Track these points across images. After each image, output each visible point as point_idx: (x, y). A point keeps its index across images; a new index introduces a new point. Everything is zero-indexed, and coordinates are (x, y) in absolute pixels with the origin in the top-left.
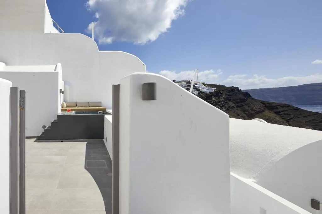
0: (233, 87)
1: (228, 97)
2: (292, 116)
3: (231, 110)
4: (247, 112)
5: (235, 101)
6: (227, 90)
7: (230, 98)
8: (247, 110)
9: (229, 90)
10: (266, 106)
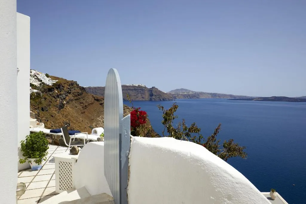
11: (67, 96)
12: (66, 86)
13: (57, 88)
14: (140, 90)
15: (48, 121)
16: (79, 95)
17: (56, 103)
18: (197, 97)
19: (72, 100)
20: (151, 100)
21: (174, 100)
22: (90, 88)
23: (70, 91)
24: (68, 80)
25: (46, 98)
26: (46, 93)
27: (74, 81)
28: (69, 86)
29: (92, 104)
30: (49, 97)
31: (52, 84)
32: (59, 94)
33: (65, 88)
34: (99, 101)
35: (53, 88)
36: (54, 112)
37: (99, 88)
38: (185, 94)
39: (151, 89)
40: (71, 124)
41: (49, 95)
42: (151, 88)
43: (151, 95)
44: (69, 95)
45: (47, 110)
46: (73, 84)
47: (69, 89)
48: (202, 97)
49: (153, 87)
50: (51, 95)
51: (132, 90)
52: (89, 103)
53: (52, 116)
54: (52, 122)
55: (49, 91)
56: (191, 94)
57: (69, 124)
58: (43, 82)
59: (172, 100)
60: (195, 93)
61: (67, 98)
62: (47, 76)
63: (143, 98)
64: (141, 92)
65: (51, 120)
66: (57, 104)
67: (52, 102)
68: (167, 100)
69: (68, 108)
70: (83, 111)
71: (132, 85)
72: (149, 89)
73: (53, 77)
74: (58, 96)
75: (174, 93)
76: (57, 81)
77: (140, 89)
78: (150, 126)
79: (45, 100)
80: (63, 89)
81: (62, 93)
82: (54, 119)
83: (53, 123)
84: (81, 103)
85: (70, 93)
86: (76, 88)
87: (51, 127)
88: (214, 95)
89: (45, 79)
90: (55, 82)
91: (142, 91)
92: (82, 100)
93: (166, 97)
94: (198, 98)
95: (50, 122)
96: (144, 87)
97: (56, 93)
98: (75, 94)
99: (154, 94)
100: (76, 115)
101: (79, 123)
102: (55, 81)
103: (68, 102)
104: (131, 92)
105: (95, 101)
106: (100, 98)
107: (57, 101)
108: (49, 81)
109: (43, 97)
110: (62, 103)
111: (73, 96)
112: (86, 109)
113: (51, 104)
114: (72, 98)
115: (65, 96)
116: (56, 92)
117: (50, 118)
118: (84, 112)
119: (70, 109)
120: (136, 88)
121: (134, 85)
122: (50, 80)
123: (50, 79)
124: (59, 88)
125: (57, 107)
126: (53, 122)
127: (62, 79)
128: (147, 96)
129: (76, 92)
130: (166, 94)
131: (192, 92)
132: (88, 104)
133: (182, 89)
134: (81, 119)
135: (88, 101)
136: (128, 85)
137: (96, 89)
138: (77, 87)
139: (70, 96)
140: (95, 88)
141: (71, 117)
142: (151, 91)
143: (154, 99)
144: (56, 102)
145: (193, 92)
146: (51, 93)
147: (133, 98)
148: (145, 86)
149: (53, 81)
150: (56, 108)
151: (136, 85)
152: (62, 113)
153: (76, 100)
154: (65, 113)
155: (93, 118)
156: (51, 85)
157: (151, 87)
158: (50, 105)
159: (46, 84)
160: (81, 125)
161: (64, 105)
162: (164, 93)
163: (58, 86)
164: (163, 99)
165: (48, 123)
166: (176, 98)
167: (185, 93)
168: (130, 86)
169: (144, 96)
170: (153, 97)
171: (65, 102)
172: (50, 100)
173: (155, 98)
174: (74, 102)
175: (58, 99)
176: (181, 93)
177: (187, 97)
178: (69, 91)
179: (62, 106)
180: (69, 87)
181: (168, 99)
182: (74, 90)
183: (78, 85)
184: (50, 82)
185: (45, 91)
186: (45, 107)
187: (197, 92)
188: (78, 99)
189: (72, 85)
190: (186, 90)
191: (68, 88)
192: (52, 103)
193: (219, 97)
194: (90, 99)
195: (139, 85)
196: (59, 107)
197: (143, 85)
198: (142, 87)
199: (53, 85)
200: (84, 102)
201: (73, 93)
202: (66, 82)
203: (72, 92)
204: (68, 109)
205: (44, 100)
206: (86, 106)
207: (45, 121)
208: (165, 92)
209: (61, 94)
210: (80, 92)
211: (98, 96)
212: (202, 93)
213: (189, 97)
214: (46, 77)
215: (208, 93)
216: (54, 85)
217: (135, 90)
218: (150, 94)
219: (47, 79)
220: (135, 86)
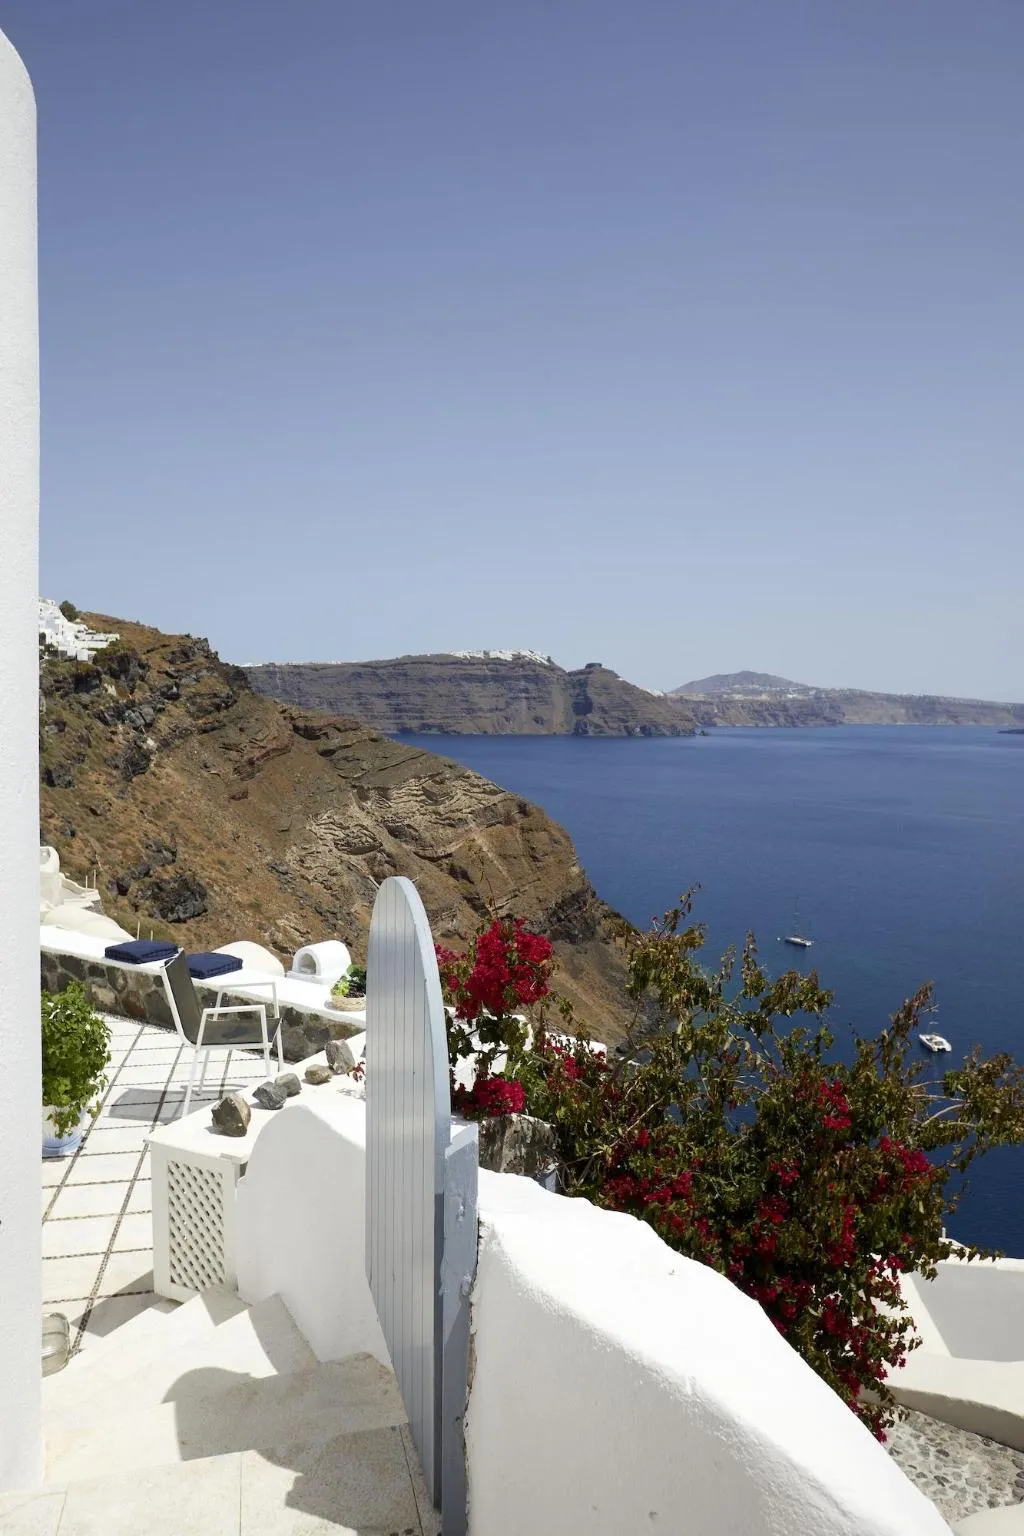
0: (188, 636)
1: (170, 682)
2: (365, 765)
3: (178, 747)
4: (233, 754)
5: (193, 704)
6: (168, 650)
7: (175, 689)
8: (236, 748)
9: (173, 653)
10: (296, 729)
11: (161, 711)
12: (155, 660)
13: (115, 675)
14: (522, 684)
15: (73, 834)
16: (218, 708)
17: (110, 747)
18: (825, 718)
19: (185, 734)
20: (579, 732)
21: (704, 734)
22: (270, 671)
23: (177, 685)
24: (165, 630)
25: (65, 724)
26: (62, 697)
27: (194, 636)
28: (171, 662)
29: (283, 750)
30: (79, 716)
31: (94, 653)
32: (123, 701)
33: (152, 675)
34: (318, 737)
35: (98, 674)
36: (100, 789)
37: (315, 668)
38: (762, 704)
39: (582, 677)
40: (180, 849)
41: (77, 707)
42: (581, 672)
43: (583, 706)
44: (169, 706)
45: (70, 784)
46: (188, 652)
47: (171, 676)
48: (851, 718)
49: (590, 666)
50: (85, 707)
51: (482, 680)
52: (270, 747)
53: (94, 812)
54: (93, 841)
55: (77, 690)
56: (794, 700)
57: (174, 854)
58: (51, 645)
59: (692, 733)
60: (818, 698)
61: (163, 723)
62: (69, 612)
63: (537, 720)
64: (526, 691)
65: (88, 831)
66: (116, 754)
67: (94, 743)
68: (663, 735)
69: (169, 773)
70: (236, 789)
71: (481, 655)
72: (570, 674)
73: (97, 616)
74: (119, 715)
75: (701, 697)
76: (114, 637)
77: (526, 677)
78: (575, 870)
79: (61, 730)
80: (142, 679)
81: (138, 696)
82: (100, 827)
83: (96, 845)
84: (227, 747)
85: (175, 697)
86: (204, 672)
87: (87, 864)
88: (926, 707)
89: (61, 629)
90: (102, 642)
91: (531, 687)
92: (232, 734)
93: (659, 720)
94: (833, 723)
95: (86, 843)
96: (545, 667)
97: (111, 697)
98: (199, 700)
99: (598, 700)
100: (203, 805)
101: (218, 846)
102: (102, 636)
103: (165, 744)
104: (475, 691)
105: (297, 737)
106: (322, 723)
107: (114, 738)
108: (77, 637)
109: (53, 717)
110: (141, 748)
111: (191, 715)
112: (251, 776)
113: (89, 751)
114: (188, 721)
115: (151, 711)
116: (112, 690)
117: (82, 819)
118: (245, 795)
119: (177, 777)
120: (503, 671)
121: (493, 655)
122: (82, 636)
123: (83, 627)
124: (125, 671)
125: (116, 767)
126: (99, 840)
127: (137, 627)
128: (559, 713)
129: (204, 690)
130: (660, 700)
131: (798, 691)
132: (264, 751)
133: (747, 677)
134: (229, 827)
135: (260, 736)
136: (460, 654)
137: (300, 674)
138: (208, 669)
139: (177, 715)
140: (297, 671)
141: (183, 816)
142: (583, 684)
143: (597, 726)
144: (111, 740)
145: (805, 690)
146: (85, 698)
147: (487, 722)
148: (549, 660)
149: (96, 637)
150: (109, 770)
151: (502, 657)
152: (140, 798)
153: (205, 731)
154: (155, 799)
155: (284, 823)
156: (84, 656)
157: (582, 667)
158: (81, 758)
159: (64, 653)
160: (227, 860)
161: (146, 756)
162: (648, 698)
163: (117, 663)
164: (643, 729)
165: (77, 843)
166: (714, 725)
167: (764, 697)
168: (472, 662)
169: (541, 711)
170: (594, 717)
171: (151, 743)
172: (85, 732)
173: (601, 722)
174: (195, 741)
175: (120, 728)
176: (738, 697)
177: (775, 717)
178: (171, 688)
179: (136, 764)
180: (171, 669)
181: (673, 727)
182: (197, 680)
183: (211, 657)
184: (80, 644)
185: (58, 689)
186: (62, 766)
187: (827, 692)
188: (213, 729)
189: (185, 654)
190: (765, 679)
191: (167, 673)
192: (90, 747)
193: (954, 716)
194: (273, 729)
195: (517, 657)
196: (126, 768)
197: (540, 656)
198: (532, 663)
199: (95, 660)
200: (244, 739)
201: (191, 699)
202: (159, 642)
203: (183, 692)
204: (168, 775)
205: (56, 731)
206: (251, 763)
207: (62, 833)
208: (657, 693)
209: (131, 705)
210: (224, 690)
211: (309, 714)
212: (853, 698)
213: (782, 720)
214: (62, 621)
215: (890, 699)
216: (100, 656)
217: (496, 679)
218: (572, 700)
219: (70, 628)
220: (498, 662)
